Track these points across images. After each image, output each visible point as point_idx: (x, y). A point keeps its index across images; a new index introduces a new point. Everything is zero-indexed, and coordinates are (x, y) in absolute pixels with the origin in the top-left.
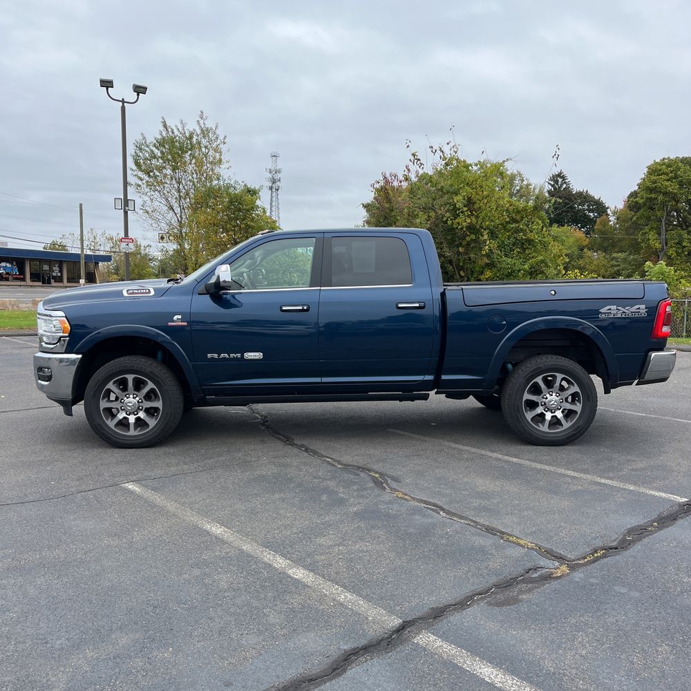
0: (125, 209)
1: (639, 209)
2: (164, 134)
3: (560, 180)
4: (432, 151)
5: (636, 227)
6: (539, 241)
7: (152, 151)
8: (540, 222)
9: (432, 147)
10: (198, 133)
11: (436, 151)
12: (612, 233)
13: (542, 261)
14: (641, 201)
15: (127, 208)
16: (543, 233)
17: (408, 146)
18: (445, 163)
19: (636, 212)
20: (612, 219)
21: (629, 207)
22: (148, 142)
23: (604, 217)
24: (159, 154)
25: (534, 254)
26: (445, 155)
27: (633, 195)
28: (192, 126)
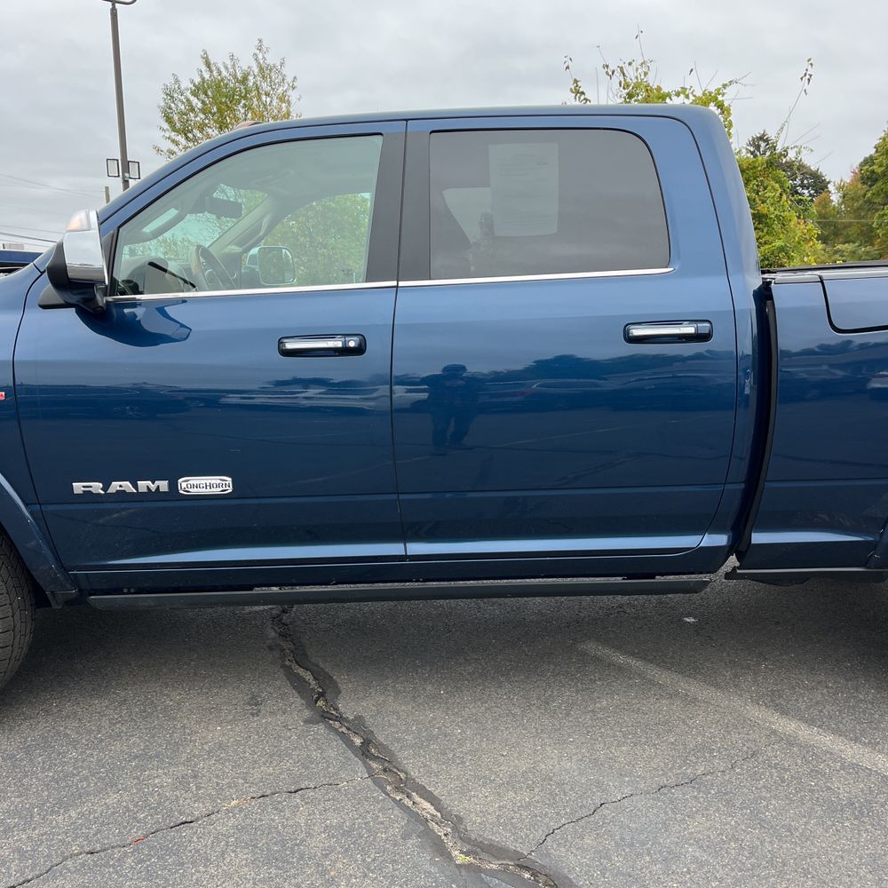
0: (124, 177)
1: (876, 180)
2: (207, 76)
3: (763, 144)
4: (607, 73)
5: (870, 205)
6: (776, 216)
7: (188, 100)
8: (777, 186)
9: (607, 66)
10: (256, 73)
11: (613, 72)
12: (834, 216)
13: (782, 249)
14: (879, 170)
15: (127, 175)
16: (781, 202)
17: (568, 68)
18: (628, 94)
19: (871, 186)
20: (835, 198)
21: (862, 178)
22: (183, 87)
23: (824, 195)
24: (200, 105)
25: (767, 238)
26: (628, 80)
27: (869, 161)
28: (247, 63)
